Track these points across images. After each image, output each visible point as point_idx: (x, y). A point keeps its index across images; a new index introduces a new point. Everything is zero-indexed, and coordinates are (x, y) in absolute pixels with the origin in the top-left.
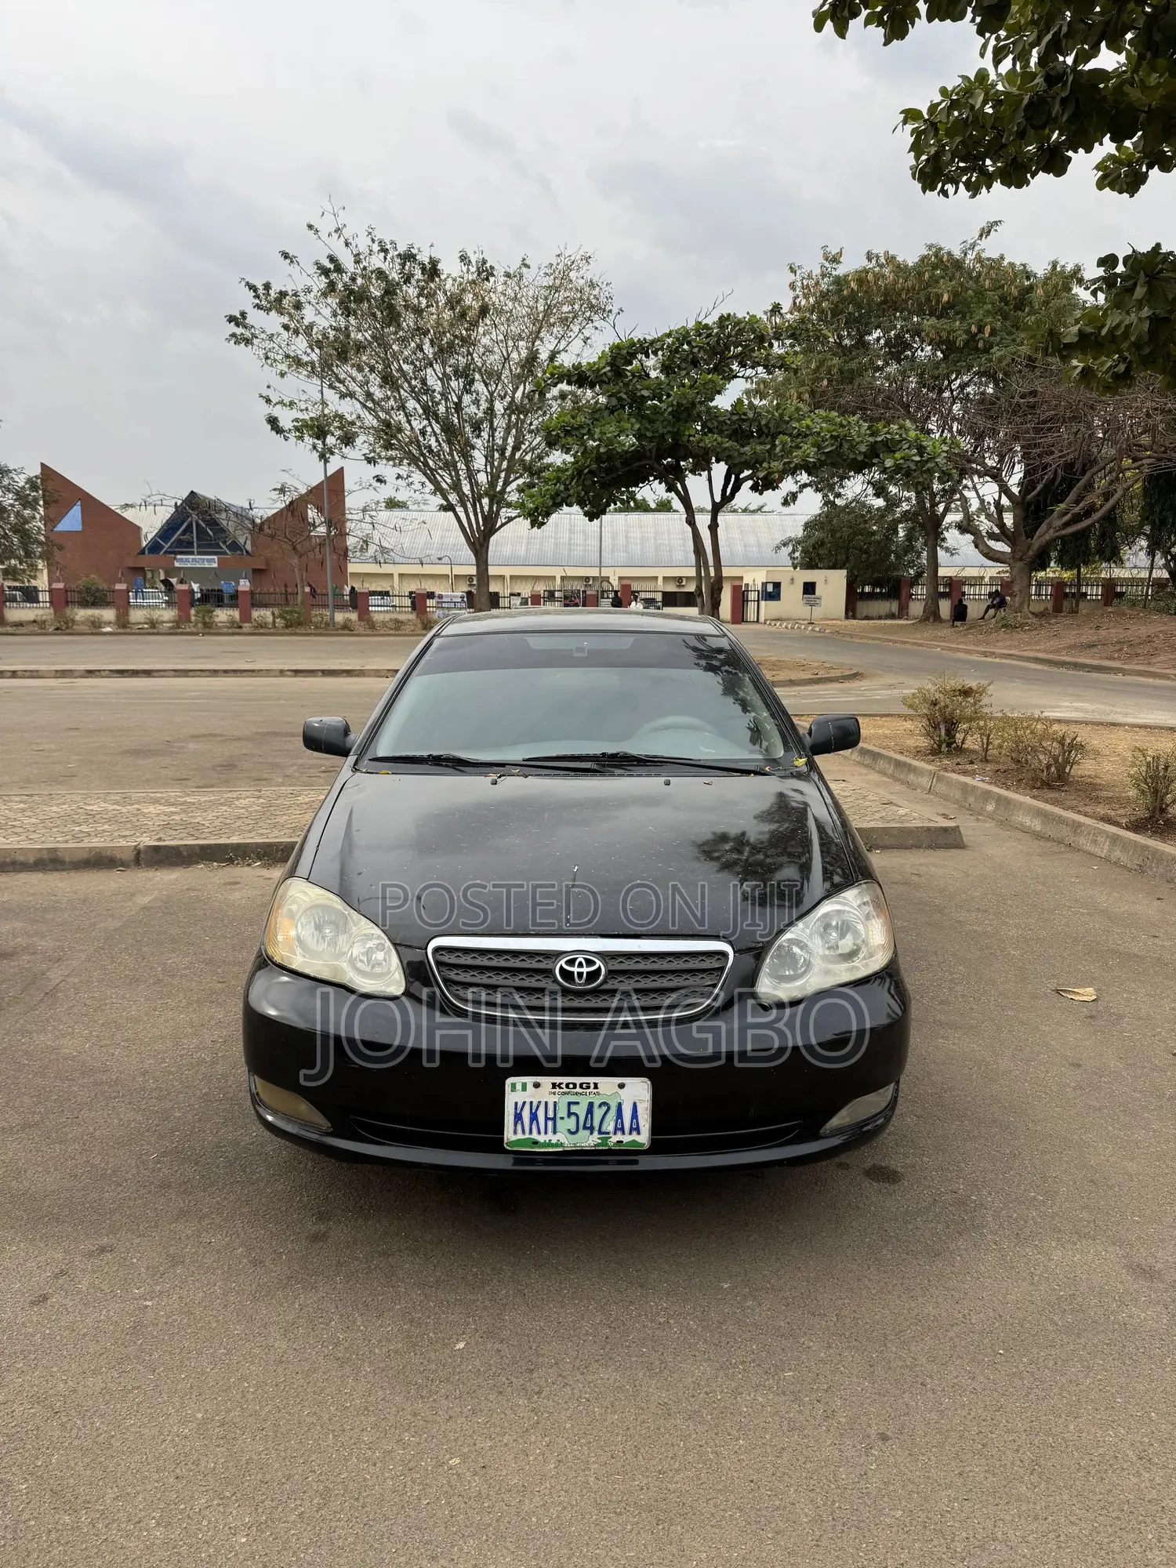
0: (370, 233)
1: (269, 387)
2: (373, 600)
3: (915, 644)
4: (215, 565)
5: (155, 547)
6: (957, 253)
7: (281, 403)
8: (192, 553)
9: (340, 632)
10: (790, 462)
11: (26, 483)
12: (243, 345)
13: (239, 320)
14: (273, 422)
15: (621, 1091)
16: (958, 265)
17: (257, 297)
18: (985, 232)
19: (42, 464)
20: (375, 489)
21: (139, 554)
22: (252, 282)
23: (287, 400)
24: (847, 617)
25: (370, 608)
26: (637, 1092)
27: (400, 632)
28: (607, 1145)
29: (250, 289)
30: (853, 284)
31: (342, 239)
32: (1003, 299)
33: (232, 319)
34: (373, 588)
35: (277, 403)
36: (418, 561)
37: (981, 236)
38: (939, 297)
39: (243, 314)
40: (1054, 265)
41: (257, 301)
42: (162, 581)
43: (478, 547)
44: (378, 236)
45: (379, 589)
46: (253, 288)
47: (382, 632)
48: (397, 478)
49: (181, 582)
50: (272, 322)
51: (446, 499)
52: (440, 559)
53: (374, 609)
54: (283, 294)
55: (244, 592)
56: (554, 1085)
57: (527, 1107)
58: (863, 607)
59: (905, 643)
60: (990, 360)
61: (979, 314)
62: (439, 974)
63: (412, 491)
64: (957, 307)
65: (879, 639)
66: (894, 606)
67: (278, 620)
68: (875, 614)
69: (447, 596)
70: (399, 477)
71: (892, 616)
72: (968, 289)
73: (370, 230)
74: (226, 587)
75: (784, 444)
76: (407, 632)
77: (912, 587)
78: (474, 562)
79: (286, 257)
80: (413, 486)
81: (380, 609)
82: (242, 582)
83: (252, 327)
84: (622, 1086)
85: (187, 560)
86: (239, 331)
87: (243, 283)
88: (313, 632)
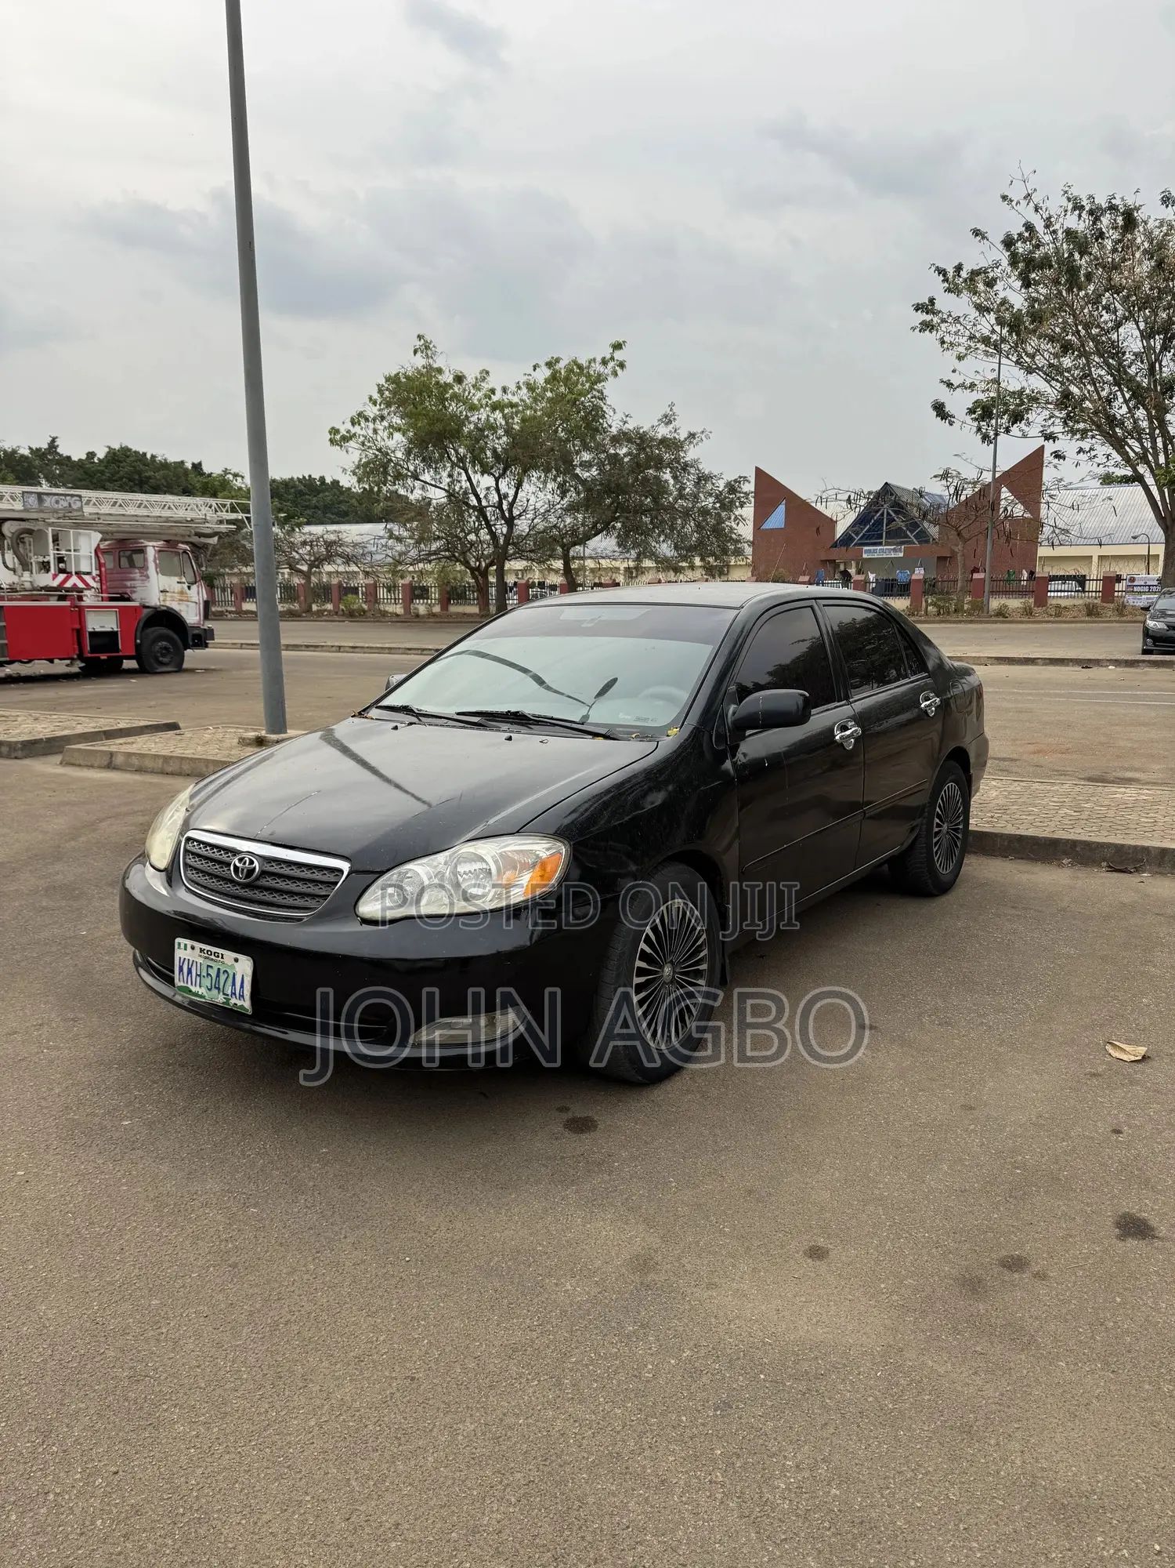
0: (1066, 192)
1: (954, 371)
2: (1053, 586)
4: (901, 555)
5: (846, 539)
7: (962, 386)
8: (880, 544)
9: (994, 619)
11: (725, 487)
12: (927, 332)
13: (928, 307)
14: (940, 410)
15: (236, 964)
17: (946, 280)
19: (757, 469)
20: (1055, 467)
21: (832, 547)
22: (942, 266)
23: (968, 383)
25: (1049, 594)
26: (244, 967)
27: (1060, 619)
28: (229, 1005)
29: (939, 273)
31: (1031, 204)
33: (918, 308)
34: (1054, 573)
35: (958, 387)
36: (1097, 542)
39: (932, 301)
41: (946, 285)
42: (841, 572)
43: (1169, 522)
44: (1074, 192)
45: (1062, 573)
46: (942, 272)
47: (1039, 619)
48: (1079, 452)
49: (859, 572)
50: (961, 305)
51: (1135, 470)
52: (1134, 538)
53: (1052, 594)
54: (974, 273)
55: (918, 581)
56: (202, 950)
57: (186, 962)
62: (184, 859)
63: (1095, 465)
67: (930, 608)
69: (1141, 579)
70: (1081, 450)
73: (1067, 189)
74: (901, 576)
76: (1068, 619)
78: (1163, 539)
79: (977, 235)
80: (1096, 460)
81: (1059, 594)
82: (917, 571)
83: (940, 312)
84: (236, 960)
85: (875, 551)
86: (928, 318)
87: (933, 268)
88: (965, 618)
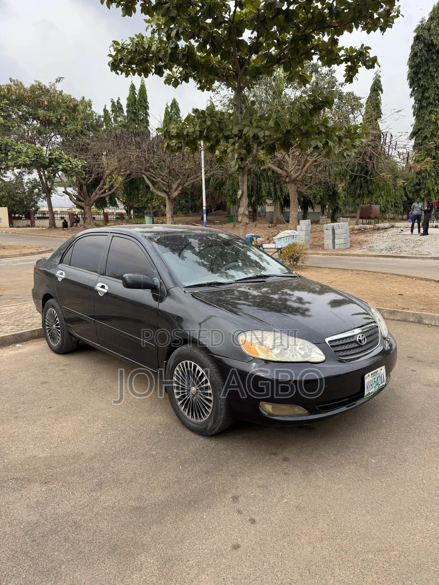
3: (53, 237)
6: (48, 87)
10: (17, 163)
16: (48, 91)
18: (58, 80)
24: (10, 227)
26: (383, 370)
28: (379, 388)
30: (6, 90)
32: (68, 107)
37: (57, 81)
38: (43, 102)
40: (83, 98)
56: (372, 375)
57: (368, 383)
58: (16, 223)
59: (49, 236)
60: (67, 130)
61: (60, 111)
64: (50, 107)
65: (37, 235)
66: (29, 222)
68: (21, 225)
71: (28, 226)
72: (53, 101)
75: (13, 155)
77: (35, 215)
